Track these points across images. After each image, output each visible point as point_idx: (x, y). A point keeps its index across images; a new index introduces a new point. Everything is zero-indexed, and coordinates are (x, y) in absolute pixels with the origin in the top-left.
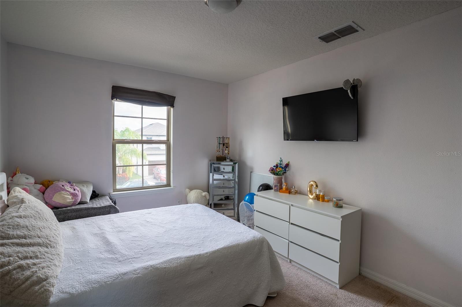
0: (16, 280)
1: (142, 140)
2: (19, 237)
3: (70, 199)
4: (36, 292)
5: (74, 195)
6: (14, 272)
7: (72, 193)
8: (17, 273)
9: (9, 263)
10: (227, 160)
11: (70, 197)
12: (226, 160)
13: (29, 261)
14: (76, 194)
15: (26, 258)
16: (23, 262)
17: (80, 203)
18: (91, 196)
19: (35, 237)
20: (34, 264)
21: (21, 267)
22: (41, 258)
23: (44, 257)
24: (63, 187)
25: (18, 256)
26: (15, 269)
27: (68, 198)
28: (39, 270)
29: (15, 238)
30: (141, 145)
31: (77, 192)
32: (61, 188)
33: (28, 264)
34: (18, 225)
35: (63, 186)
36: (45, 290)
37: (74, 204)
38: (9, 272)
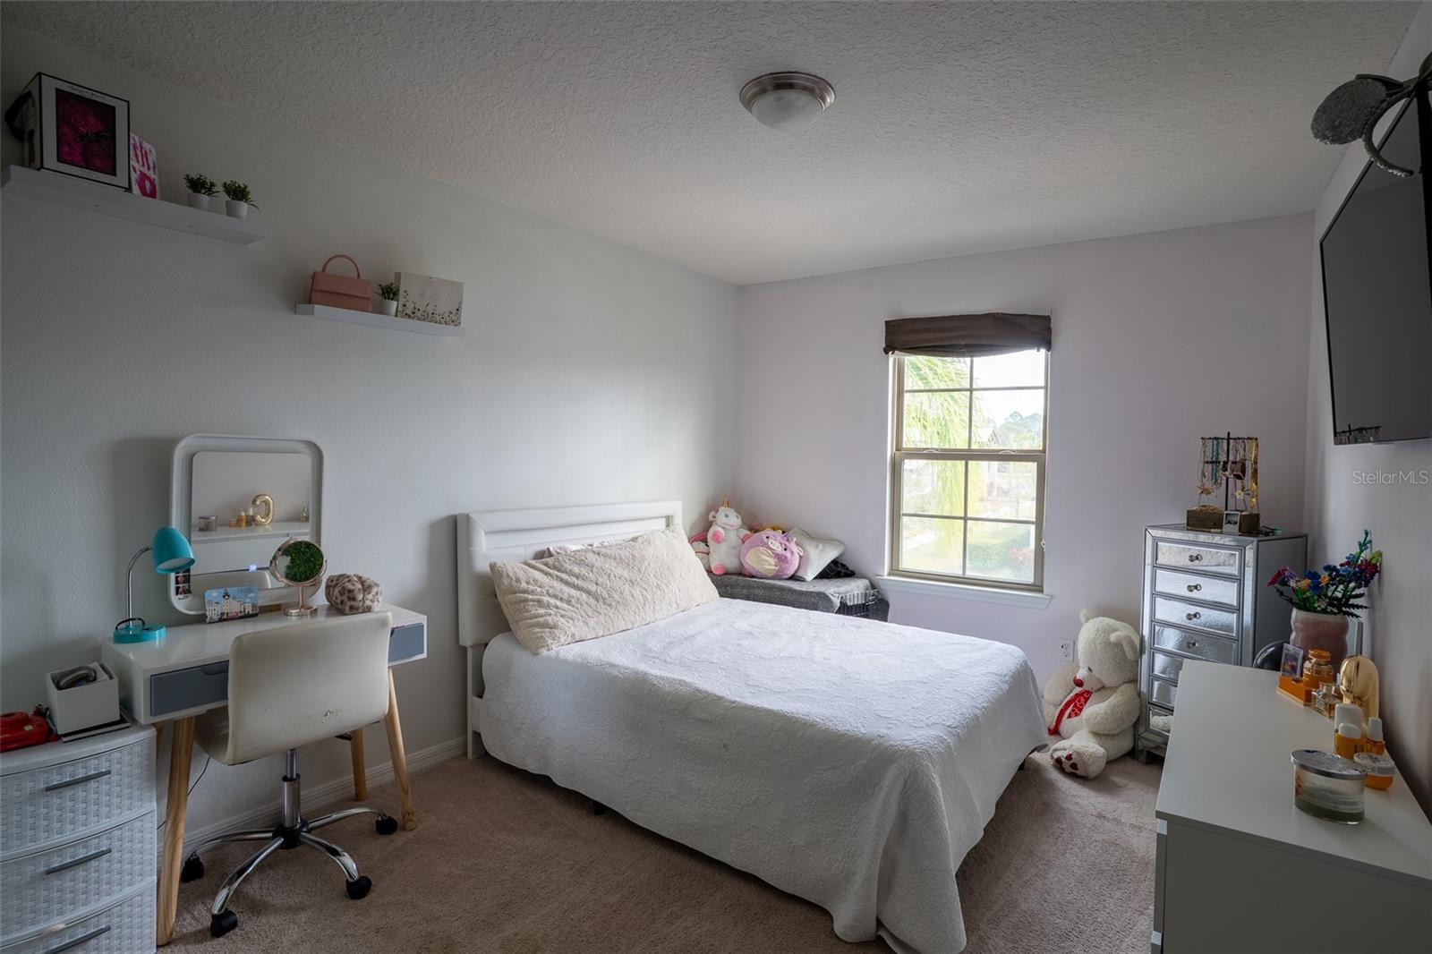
0: (527, 611)
1: (969, 450)
2: (571, 573)
3: (771, 565)
4: (534, 634)
5: (781, 559)
6: (531, 603)
7: (777, 554)
8: (533, 605)
9: (532, 592)
10: (1226, 527)
11: (772, 561)
12: (1221, 528)
13: (552, 601)
14: (786, 557)
15: (555, 597)
16: (546, 599)
17: (793, 578)
18: (824, 571)
19: (592, 581)
20: (557, 607)
21: (540, 603)
22: (573, 606)
23: (579, 606)
24: (766, 540)
25: (547, 591)
26: (533, 601)
27: (767, 561)
28: (556, 615)
29: (567, 573)
30: (964, 462)
31: (788, 554)
32: (762, 542)
33: (549, 602)
34: (581, 560)
35: (767, 538)
36: (542, 636)
37: (777, 577)
38: (526, 600)
